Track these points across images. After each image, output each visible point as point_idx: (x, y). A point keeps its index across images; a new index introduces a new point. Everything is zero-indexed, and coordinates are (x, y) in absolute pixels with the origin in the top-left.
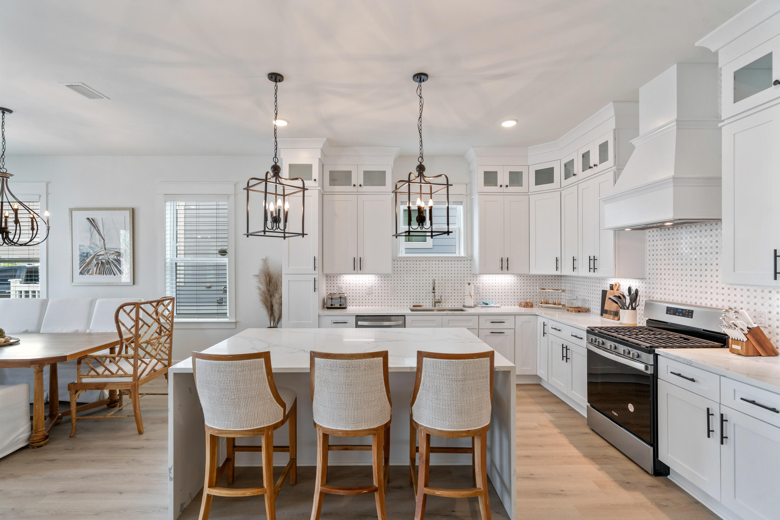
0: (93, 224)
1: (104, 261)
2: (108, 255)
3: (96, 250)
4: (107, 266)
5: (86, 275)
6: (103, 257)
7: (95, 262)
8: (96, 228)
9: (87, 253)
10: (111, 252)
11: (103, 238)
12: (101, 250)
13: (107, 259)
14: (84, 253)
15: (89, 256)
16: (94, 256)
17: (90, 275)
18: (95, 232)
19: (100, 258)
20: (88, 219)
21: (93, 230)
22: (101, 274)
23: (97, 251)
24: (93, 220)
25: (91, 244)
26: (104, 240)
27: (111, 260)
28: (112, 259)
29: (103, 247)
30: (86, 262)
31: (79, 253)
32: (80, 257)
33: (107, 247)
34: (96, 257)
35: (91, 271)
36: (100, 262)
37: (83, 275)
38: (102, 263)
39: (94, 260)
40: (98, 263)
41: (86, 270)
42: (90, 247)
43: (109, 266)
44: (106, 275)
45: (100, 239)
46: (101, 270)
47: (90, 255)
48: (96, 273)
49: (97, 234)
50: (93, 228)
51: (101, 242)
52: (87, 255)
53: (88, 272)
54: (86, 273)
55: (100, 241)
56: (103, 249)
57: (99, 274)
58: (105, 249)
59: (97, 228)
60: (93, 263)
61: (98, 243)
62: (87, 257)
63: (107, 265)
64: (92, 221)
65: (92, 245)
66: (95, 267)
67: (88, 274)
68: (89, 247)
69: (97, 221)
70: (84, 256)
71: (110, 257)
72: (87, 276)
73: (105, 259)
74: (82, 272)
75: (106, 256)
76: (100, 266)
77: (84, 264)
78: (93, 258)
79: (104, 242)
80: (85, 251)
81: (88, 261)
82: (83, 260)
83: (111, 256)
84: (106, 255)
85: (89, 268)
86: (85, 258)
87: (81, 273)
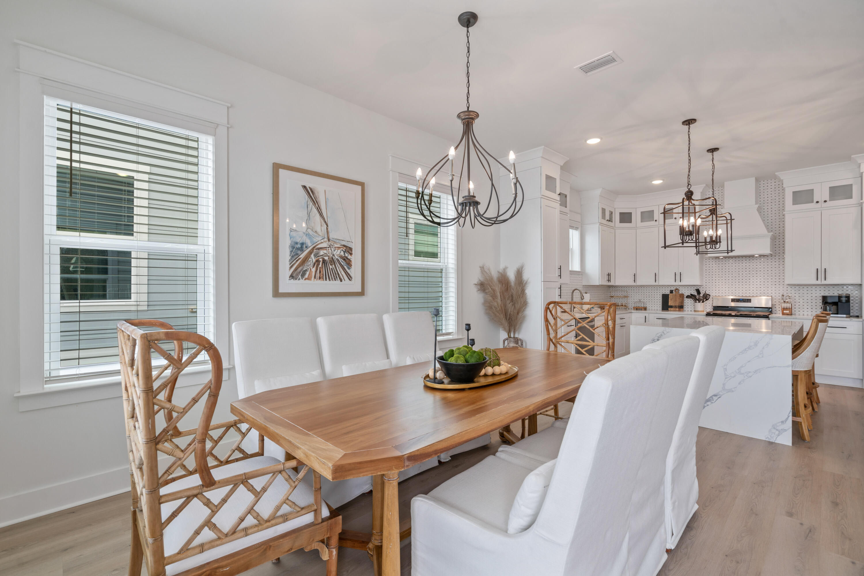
0: (311, 197)
1: (326, 258)
2: (333, 250)
3: (315, 240)
4: (331, 267)
5: (299, 279)
6: (325, 251)
7: (313, 258)
8: (315, 205)
9: (302, 244)
10: (336, 246)
11: (325, 222)
12: (322, 241)
13: (331, 256)
14: (297, 243)
15: (305, 249)
16: (313, 249)
17: (307, 281)
18: (315, 210)
19: (322, 252)
20: (304, 187)
21: (311, 206)
22: (323, 278)
23: (317, 241)
24: (312, 192)
25: (308, 228)
26: (327, 226)
27: (337, 257)
28: (337, 255)
29: (326, 236)
30: (300, 258)
31: (290, 242)
32: (291, 249)
33: (331, 237)
34: (315, 251)
35: (308, 273)
36: (321, 260)
37: (296, 279)
38: (324, 261)
39: (312, 256)
40: (318, 261)
41: (300, 272)
42: (307, 235)
43: (333, 266)
44: (330, 280)
45: (321, 223)
46: (322, 273)
47: (306, 247)
48: (315, 278)
49: (318, 215)
50: (311, 204)
51: (323, 228)
52: (302, 247)
53: (303, 275)
54: (300, 276)
55: (321, 226)
56: (325, 240)
57: (320, 278)
58: (329, 240)
59: (317, 205)
60: (310, 261)
61: (318, 229)
62: (301, 249)
63: (331, 265)
64: (310, 192)
65: (309, 230)
66: (313, 267)
67: (304, 279)
68: (304, 233)
69: (318, 193)
70: (298, 249)
71: (335, 253)
72: (302, 281)
73: (329, 255)
74: (294, 275)
75: (330, 250)
76: (320, 266)
77: (297, 261)
78: (310, 253)
79: (327, 229)
80: (299, 240)
81: (302, 256)
82: (295, 255)
83: (336, 250)
84: (330, 248)
85: (304, 269)
86: (299, 252)
87: (292, 277)
